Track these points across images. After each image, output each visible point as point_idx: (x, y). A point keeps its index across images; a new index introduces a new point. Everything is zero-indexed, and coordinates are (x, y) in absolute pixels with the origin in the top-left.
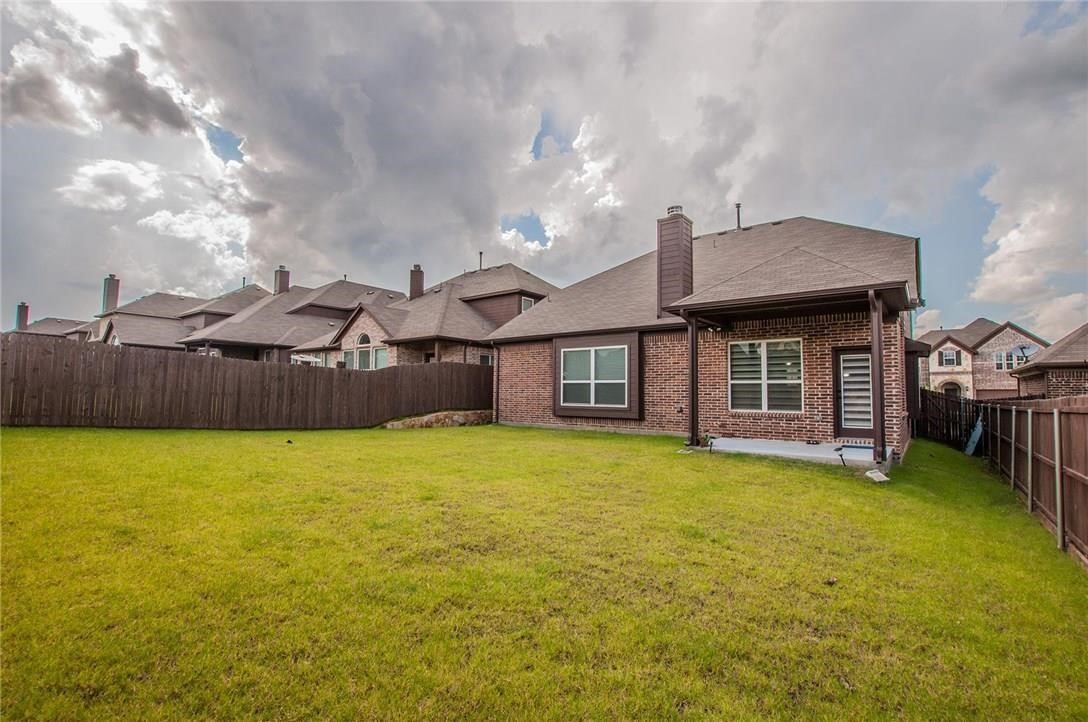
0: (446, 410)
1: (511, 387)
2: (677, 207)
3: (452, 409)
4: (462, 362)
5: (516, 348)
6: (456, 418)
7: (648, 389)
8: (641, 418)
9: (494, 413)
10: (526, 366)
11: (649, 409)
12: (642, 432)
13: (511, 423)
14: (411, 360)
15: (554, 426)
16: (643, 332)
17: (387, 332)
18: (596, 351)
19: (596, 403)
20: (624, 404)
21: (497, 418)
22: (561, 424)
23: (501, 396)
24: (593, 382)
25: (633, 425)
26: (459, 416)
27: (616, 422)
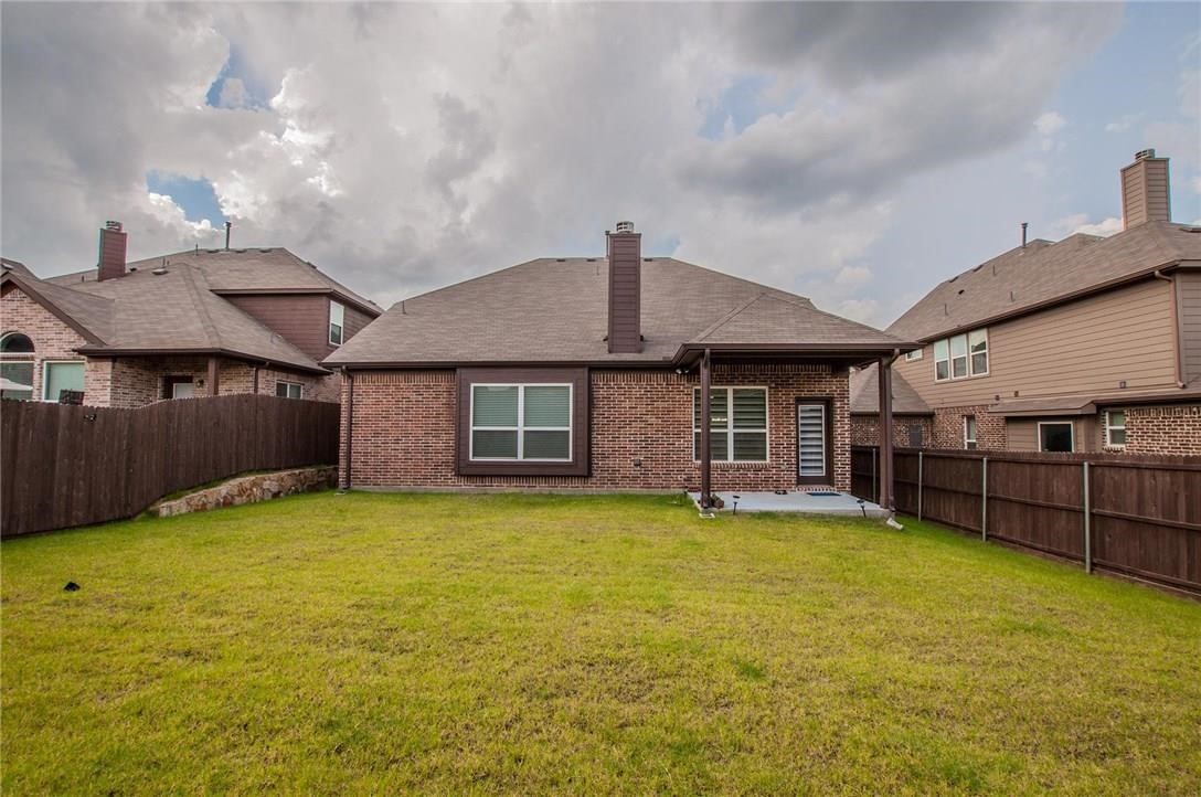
0: (250, 472)
1: (376, 434)
2: (625, 224)
3: (259, 471)
4: (252, 392)
5: (386, 378)
6: (266, 485)
7: (597, 438)
8: (589, 475)
9: (342, 474)
10: (404, 405)
11: (598, 462)
12: (589, 491)
13: (376, 488)
14: (138, 386)
15: (454, 489)
16: (595, 368)
17: (81, 331)
18: (525, 387)
19: (525, 457)
20: (568, 457)
21: (348, 481)
22: (465, 486)
23: (358, 446)
24: (521, 428)
25: (576, 482)
26: (271, 481)
27: (551, 480)
